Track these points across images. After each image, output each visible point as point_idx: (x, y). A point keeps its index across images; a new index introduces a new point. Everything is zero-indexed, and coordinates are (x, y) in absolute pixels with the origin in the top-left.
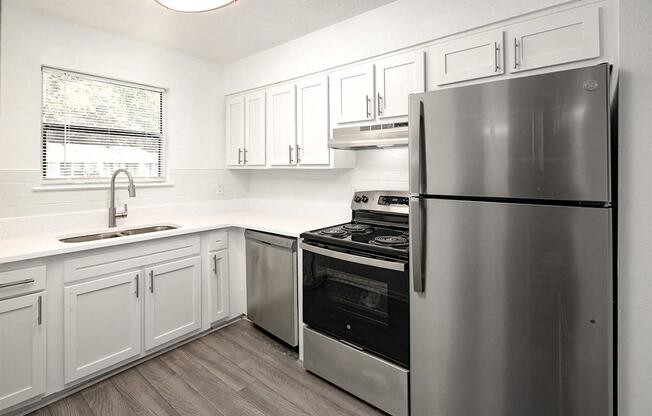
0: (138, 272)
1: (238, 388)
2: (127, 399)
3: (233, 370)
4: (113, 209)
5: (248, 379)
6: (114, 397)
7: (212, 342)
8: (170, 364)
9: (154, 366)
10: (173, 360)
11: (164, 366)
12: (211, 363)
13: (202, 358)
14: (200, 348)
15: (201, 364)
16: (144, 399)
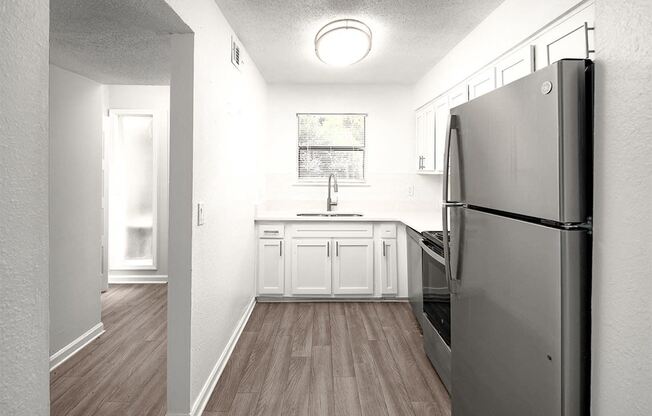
0: (330, 240)
1: (371, 338)
2: (315, 315)
3: (377, 328)
4: (329, 199)
5: (382, 337)
6: (311, 311)
7: (379, 309)
8: (346, 309)
9: (338, 307)
10: (350, 307)
11: (343, 308)
12: (368, 318)
13: (366, 314)
14: (370, 308)
15: (363, 316)
16: (322, 319)
